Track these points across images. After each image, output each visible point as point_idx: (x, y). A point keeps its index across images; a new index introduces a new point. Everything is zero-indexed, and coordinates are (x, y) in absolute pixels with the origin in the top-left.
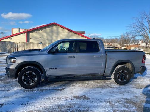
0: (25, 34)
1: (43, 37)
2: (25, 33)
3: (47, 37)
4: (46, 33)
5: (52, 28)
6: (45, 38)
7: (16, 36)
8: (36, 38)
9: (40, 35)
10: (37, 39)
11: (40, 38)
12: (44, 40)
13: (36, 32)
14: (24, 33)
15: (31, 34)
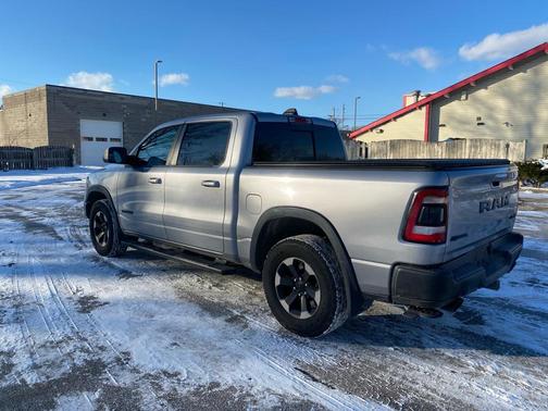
0: (424, 109)
1: (491, 117)
2: (423, 105)
3: (509, 113)
4: (508, 95)
5: (536, 73)
6: (502, 117)
7: (395, 119)
8: (463, 122)
9: (478, 109)
10: (468, 127)
11: (479, 119)
12: (496, 129)
13: (463, 97)
14: (420, 107)
15: (444, 109)
